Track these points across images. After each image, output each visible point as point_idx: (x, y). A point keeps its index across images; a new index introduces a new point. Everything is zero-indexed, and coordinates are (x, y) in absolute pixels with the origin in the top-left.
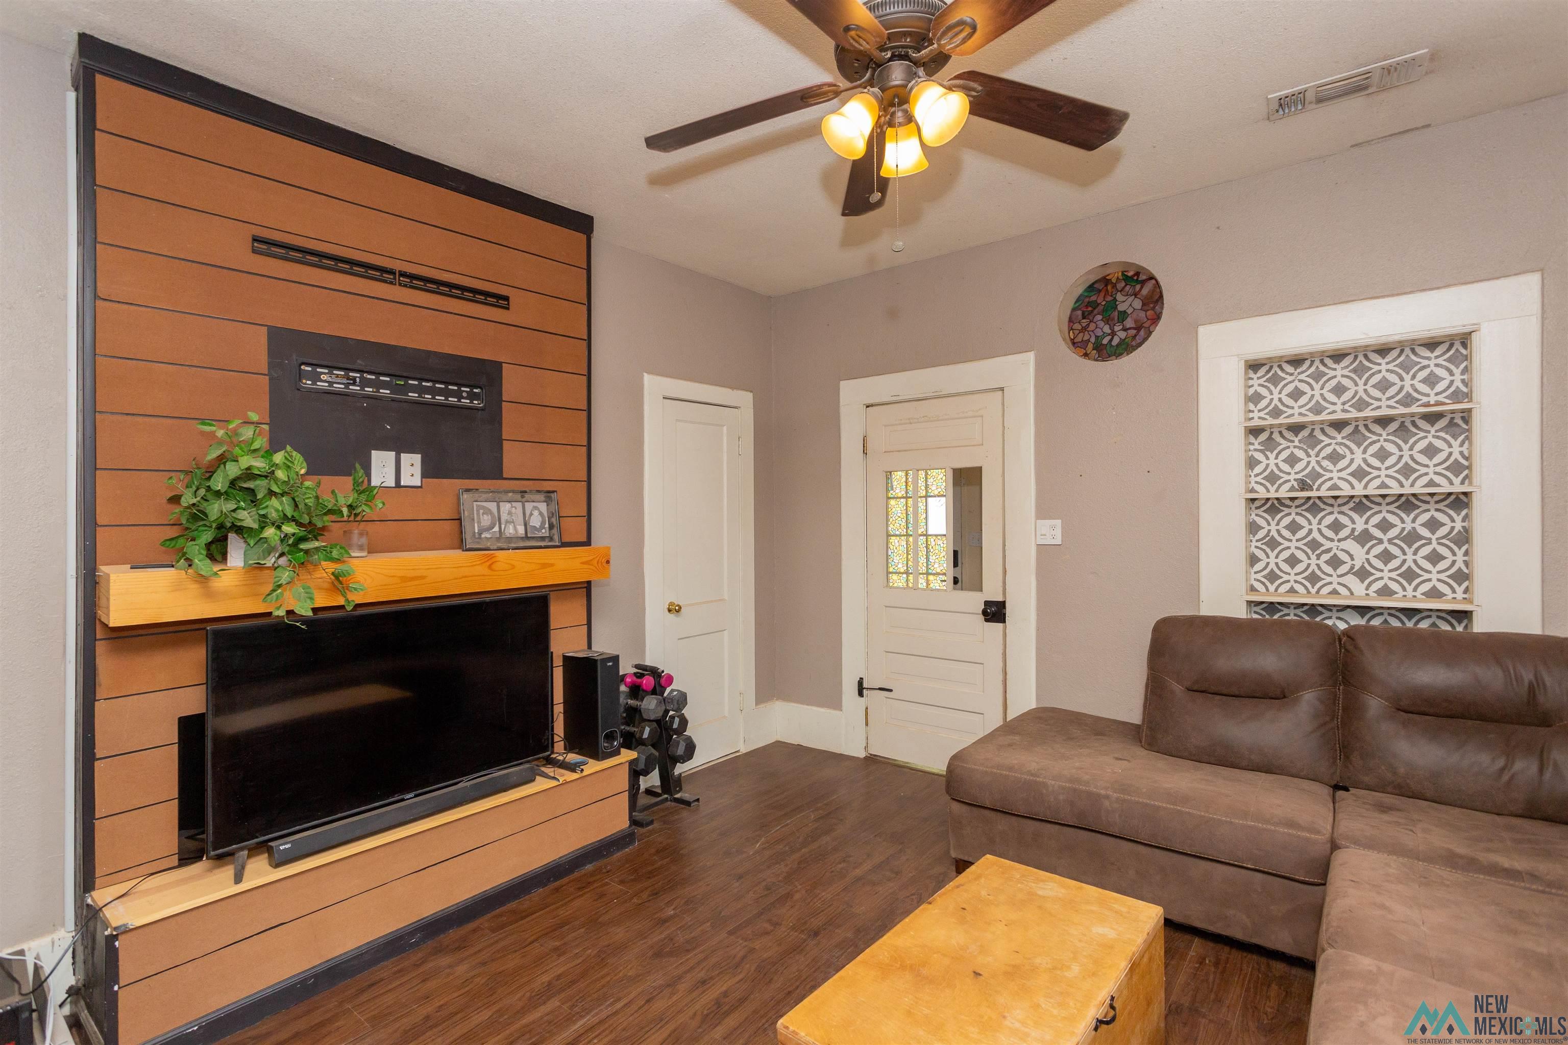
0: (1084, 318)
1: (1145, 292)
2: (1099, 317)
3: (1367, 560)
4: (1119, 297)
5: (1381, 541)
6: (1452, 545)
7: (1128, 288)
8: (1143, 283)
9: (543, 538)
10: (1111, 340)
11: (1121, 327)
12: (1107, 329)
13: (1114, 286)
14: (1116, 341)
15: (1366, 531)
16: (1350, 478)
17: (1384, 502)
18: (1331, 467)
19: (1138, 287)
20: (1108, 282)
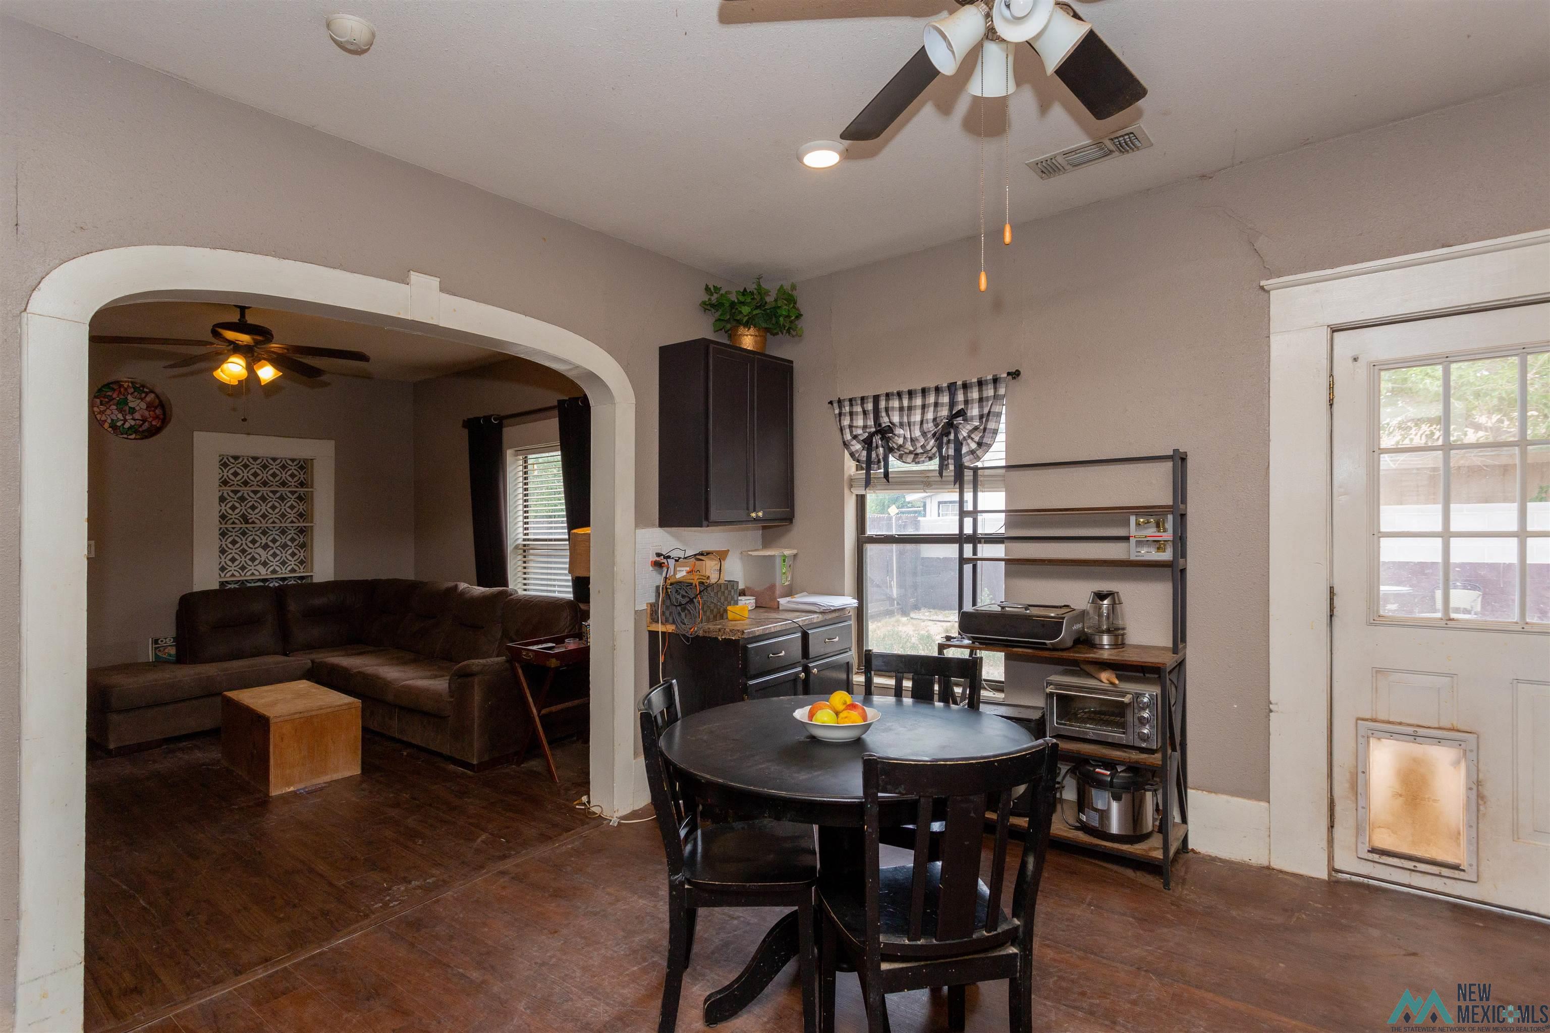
0: (101, 405)
1: (148, 399)
2: (115, 407)
3: (267, 557)
4: (130, 397)
5: (273, 548)
6: (299, 548)
7: (136, 394)
8: (147, 394)
10: (123, 424)
11: (131, 417)
12: (120, 416)
13: (126, 389)
14: (127, 425)
15: (267, 543)
16: (260, 518)
17: (274, 530)
18: (252, 512)
19: (144, 395)
20: (121, 386)
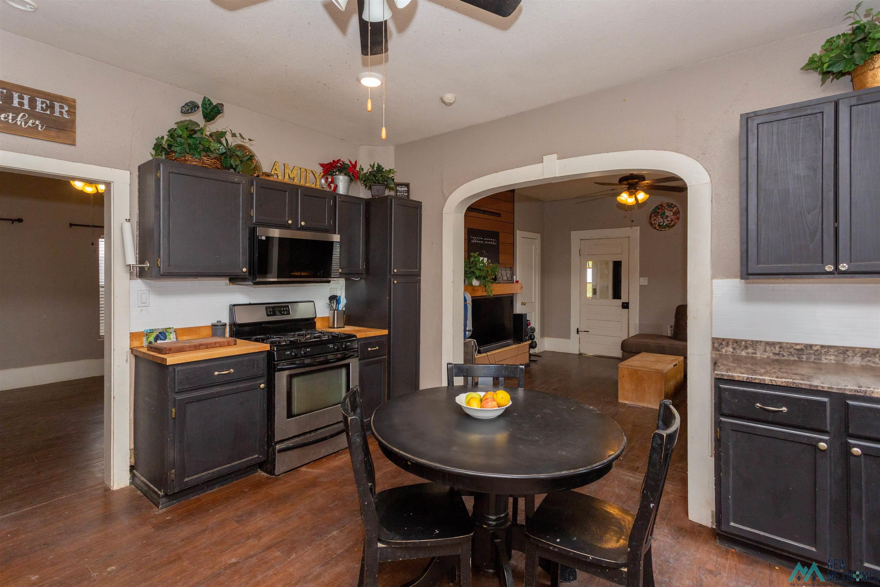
0: (655, 216)
1: (674, 210)
2: (660, 217)
4: (666, 211)
7: (668, 209)
8: (673, 207)
9: (510, 280)
10: (663, 224)
11: (666, 220)
12: (662, 220)
13: (664, 208)
14: (665, 224)
19: (672, 209)
20: (662, 206)
